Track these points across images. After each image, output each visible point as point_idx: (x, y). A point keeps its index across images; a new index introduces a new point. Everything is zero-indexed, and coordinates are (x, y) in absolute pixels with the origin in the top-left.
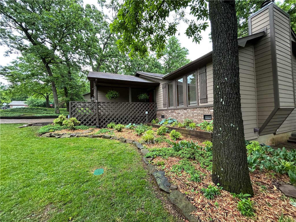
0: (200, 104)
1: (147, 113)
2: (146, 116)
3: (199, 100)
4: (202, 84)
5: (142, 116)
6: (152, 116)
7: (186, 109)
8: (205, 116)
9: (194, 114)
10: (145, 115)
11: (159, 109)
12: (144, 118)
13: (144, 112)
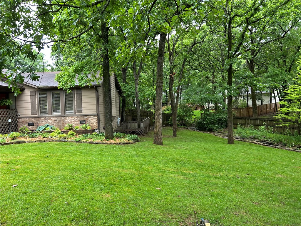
0: (76, 113)
1: (10, 121)
2: (8, 125)
3: (76, 111)
4: (78, 100)
5: (5, 125)
6: (14, 124)
7: (64, 117)
8: (80, 121)
9: (72, 120)
10: (8, 123)
11: (21, 116)
12: (7, 127)
13: (7, 120)
